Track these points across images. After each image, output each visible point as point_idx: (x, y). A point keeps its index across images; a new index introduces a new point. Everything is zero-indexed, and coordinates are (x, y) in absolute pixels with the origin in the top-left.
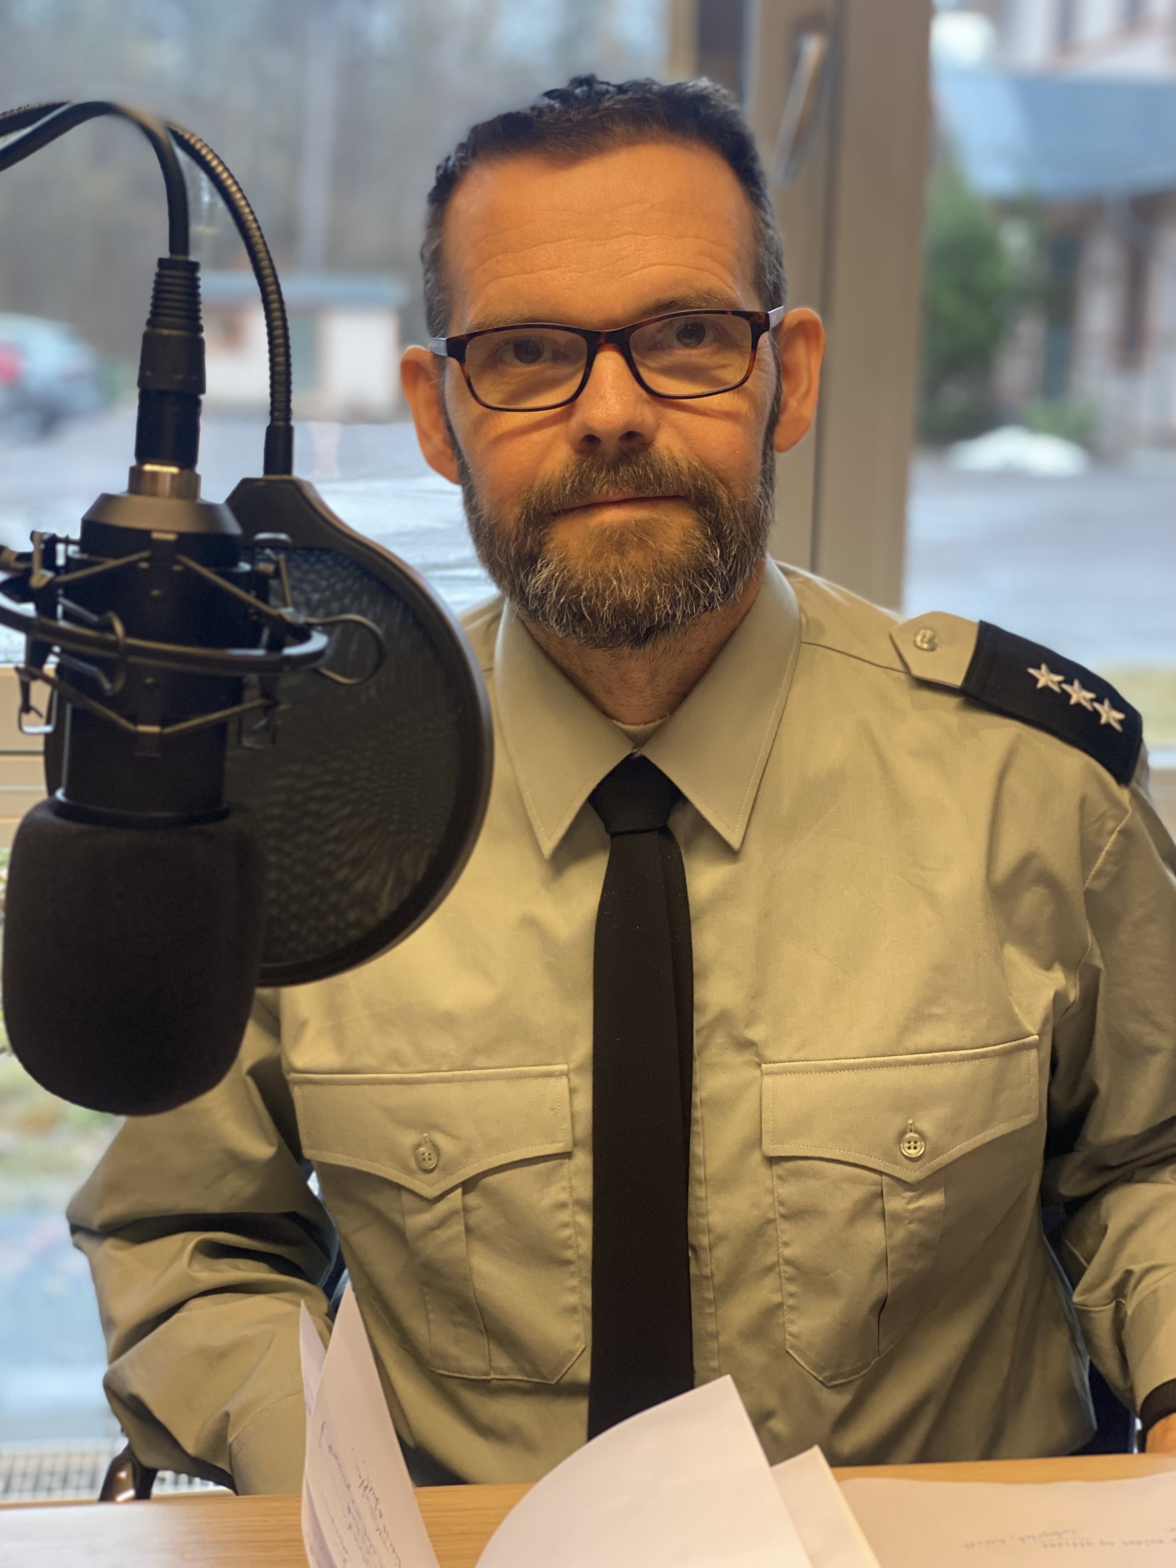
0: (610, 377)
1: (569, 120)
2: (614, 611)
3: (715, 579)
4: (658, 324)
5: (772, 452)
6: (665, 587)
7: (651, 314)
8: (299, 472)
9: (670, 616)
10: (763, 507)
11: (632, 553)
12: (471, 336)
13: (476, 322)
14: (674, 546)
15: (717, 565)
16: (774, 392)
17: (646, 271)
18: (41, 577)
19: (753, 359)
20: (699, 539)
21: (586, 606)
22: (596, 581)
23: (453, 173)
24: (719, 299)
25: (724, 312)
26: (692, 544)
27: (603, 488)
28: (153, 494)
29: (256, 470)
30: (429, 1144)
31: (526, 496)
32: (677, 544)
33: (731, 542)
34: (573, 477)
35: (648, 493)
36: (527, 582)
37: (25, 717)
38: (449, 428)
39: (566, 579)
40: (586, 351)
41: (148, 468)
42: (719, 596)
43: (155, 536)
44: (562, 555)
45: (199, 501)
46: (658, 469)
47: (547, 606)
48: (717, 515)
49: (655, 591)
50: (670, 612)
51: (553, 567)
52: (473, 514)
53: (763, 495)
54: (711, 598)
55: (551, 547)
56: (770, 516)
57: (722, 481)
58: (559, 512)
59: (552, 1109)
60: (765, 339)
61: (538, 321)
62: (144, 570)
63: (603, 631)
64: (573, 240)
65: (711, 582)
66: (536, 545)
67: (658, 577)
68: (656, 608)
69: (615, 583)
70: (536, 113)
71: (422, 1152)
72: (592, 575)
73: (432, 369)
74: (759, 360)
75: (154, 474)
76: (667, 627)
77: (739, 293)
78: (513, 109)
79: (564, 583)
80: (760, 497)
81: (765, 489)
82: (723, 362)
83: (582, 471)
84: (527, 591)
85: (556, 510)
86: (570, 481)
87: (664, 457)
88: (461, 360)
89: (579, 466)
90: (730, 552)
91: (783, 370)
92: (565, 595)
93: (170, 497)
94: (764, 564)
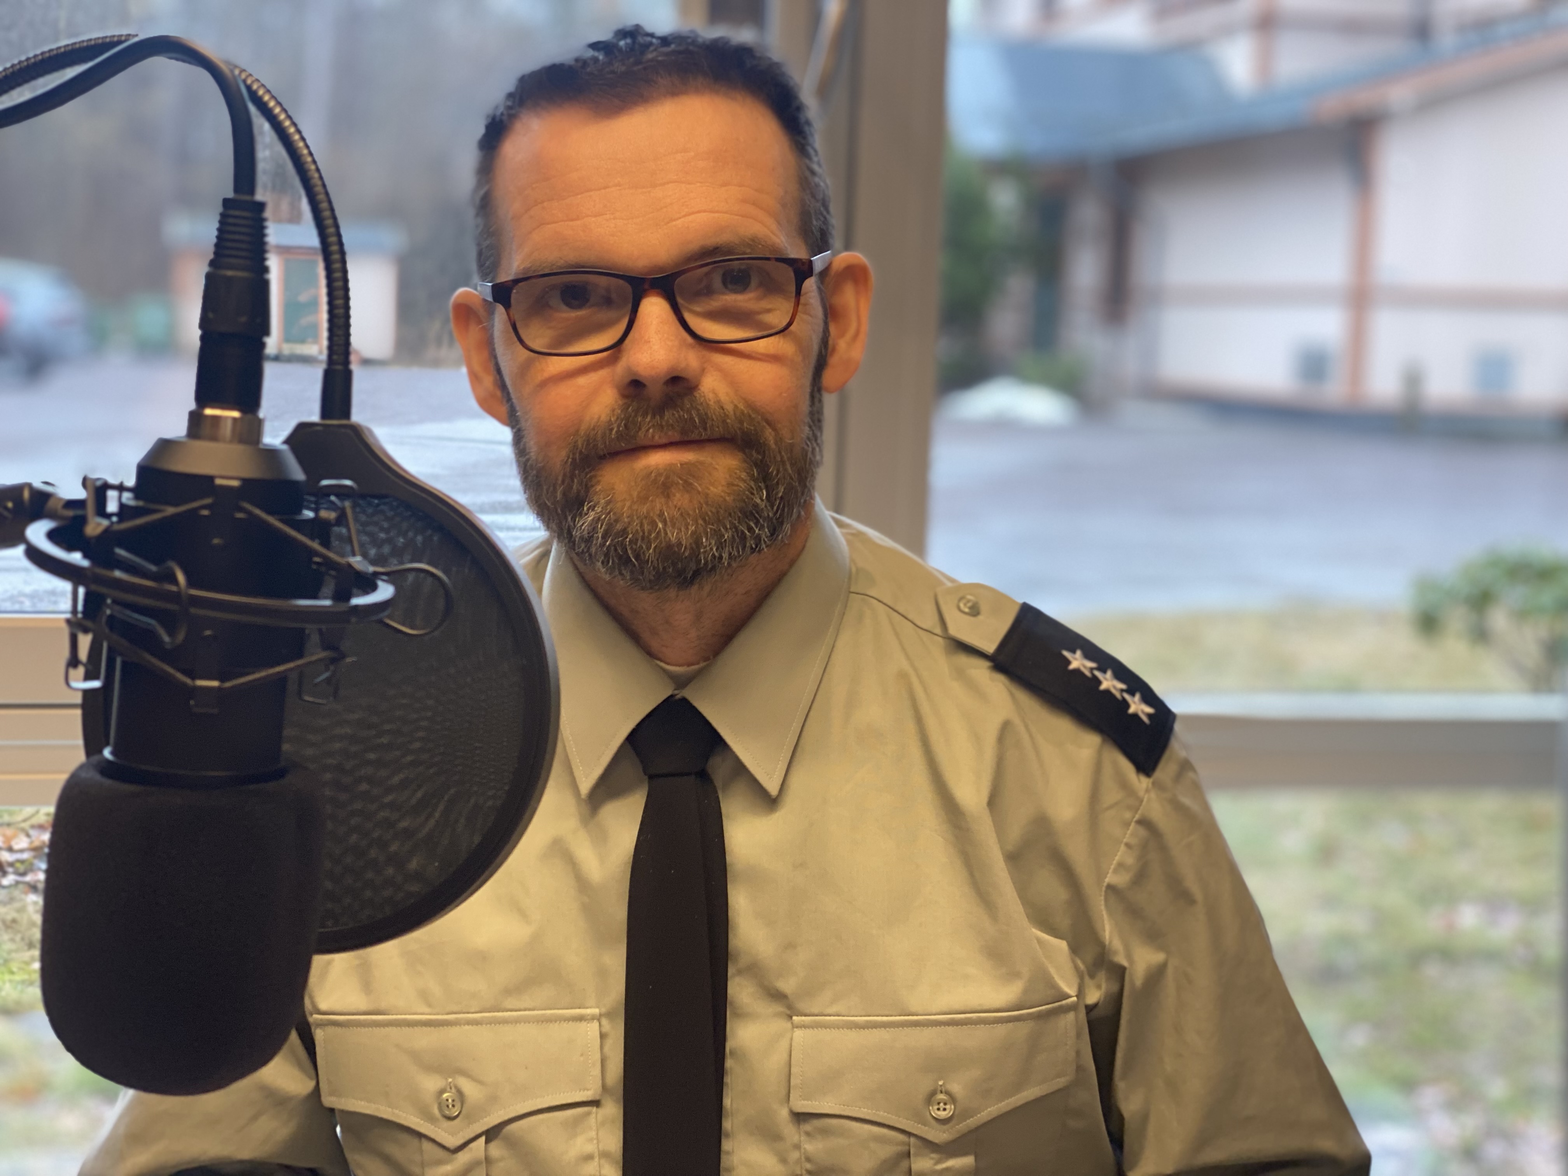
0: (654, 322)
1: (613, 72)
2: (660, 553)
3: (761, 521)
4: (705, 269)
5: (821, 395)
6: (711, 529)
7: (696, 260)
8: (357, 416)
9: (717, 559)
10: (810, 449)
11: (678, 495)
12: (516, 282)
13: (523, 267)
14: (720, 488)
15: (763, 506)
16: (820, 335)
17: (691, 218)
18: (95, 526)
19: (797, 303)
20: (745, 481)
21: (631, 548)
22: (642, 525)
23: (501, 121)
24: (763, 246)
25: (768, 259)
26: (738, 486)
27: (649, 431)
28: (214, 438)
29: (314, 416)
30: (453, 1090)
31: (572, 439)
32: (723, 486)
33: (778, 483)
34: (618, 422)
35: (694, 436)
36: (574, 524)
37: (72, 672)
38: (499, 371)
39: (612, 521)
40: (631, 296)
41: (208, 412)
42: (767, 537)
43: (218, 482)
44: (609, 498)
45: (261, 446)
46: (704, 413)
47: (593, 550)
48: (764, 457)
49: (700, 534)
50: (717, 554)
51: (600, 509)
52: (520, 457)
53: (811, 436)
54: (758, 539)
55: (597, 490)
56: (818, 458)
57: (769, 423)
58: (604, 455)
59: (582, 1055)
60: (810, 284)
61: (583, 267)
62: (205, 516)
63: (650, 573)
64: (618, 188)
65: (757, 523)
66: (582, 488)
67: (704, 520)
68: (702, 550)
69: (660, 525)
70: (580, 64)
71: (445, 1099)
72: (637, 518)
73: (482, 312)
74: (805, 305)
75: (216, 419)
76: (714, 568)
77: (783, 239)
78: (558, 60)
79: (610, 526)
80: (808, 439)
81: (813, 431)
82: (769, 306)
83: (627, 415)
84: (574, 533)
85: (602, 453)
86: (615, 426)
87: (710, 400)
88: (507, 306)
89: (625, 408)
90: (777, 493)
91: (831, 313)
92: (611, 537)
93: (231, 441)
94: (813, 506)
